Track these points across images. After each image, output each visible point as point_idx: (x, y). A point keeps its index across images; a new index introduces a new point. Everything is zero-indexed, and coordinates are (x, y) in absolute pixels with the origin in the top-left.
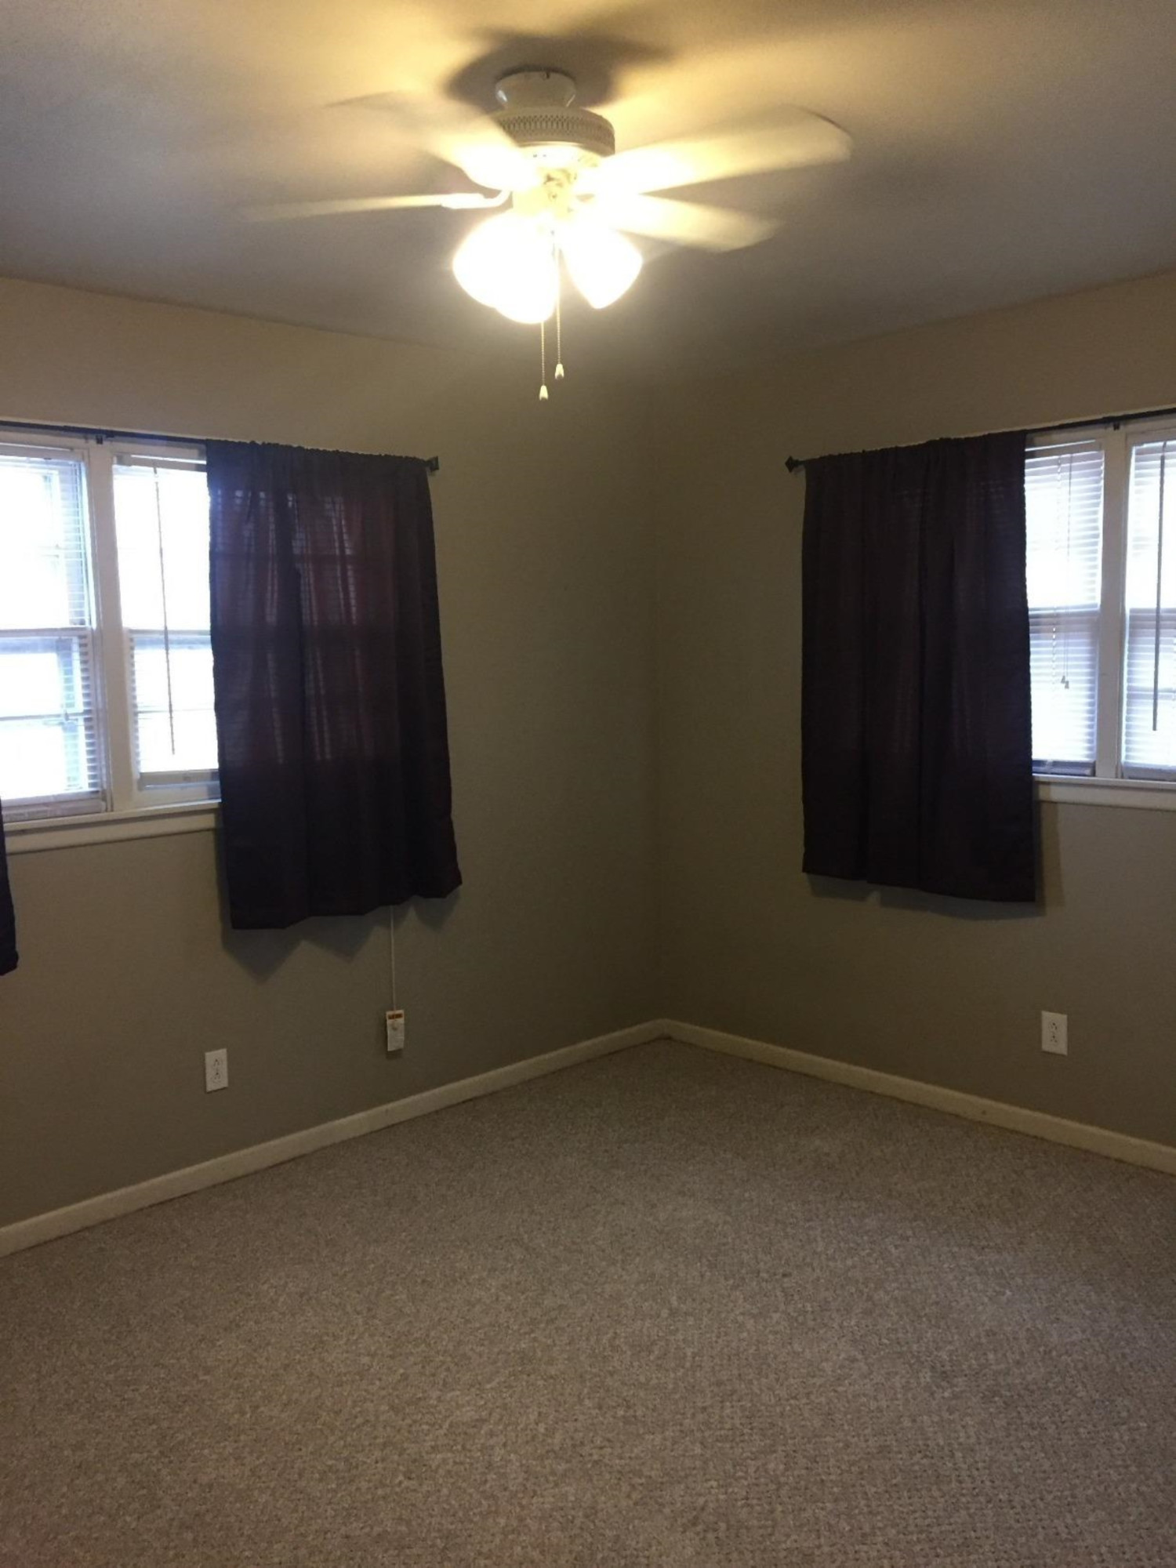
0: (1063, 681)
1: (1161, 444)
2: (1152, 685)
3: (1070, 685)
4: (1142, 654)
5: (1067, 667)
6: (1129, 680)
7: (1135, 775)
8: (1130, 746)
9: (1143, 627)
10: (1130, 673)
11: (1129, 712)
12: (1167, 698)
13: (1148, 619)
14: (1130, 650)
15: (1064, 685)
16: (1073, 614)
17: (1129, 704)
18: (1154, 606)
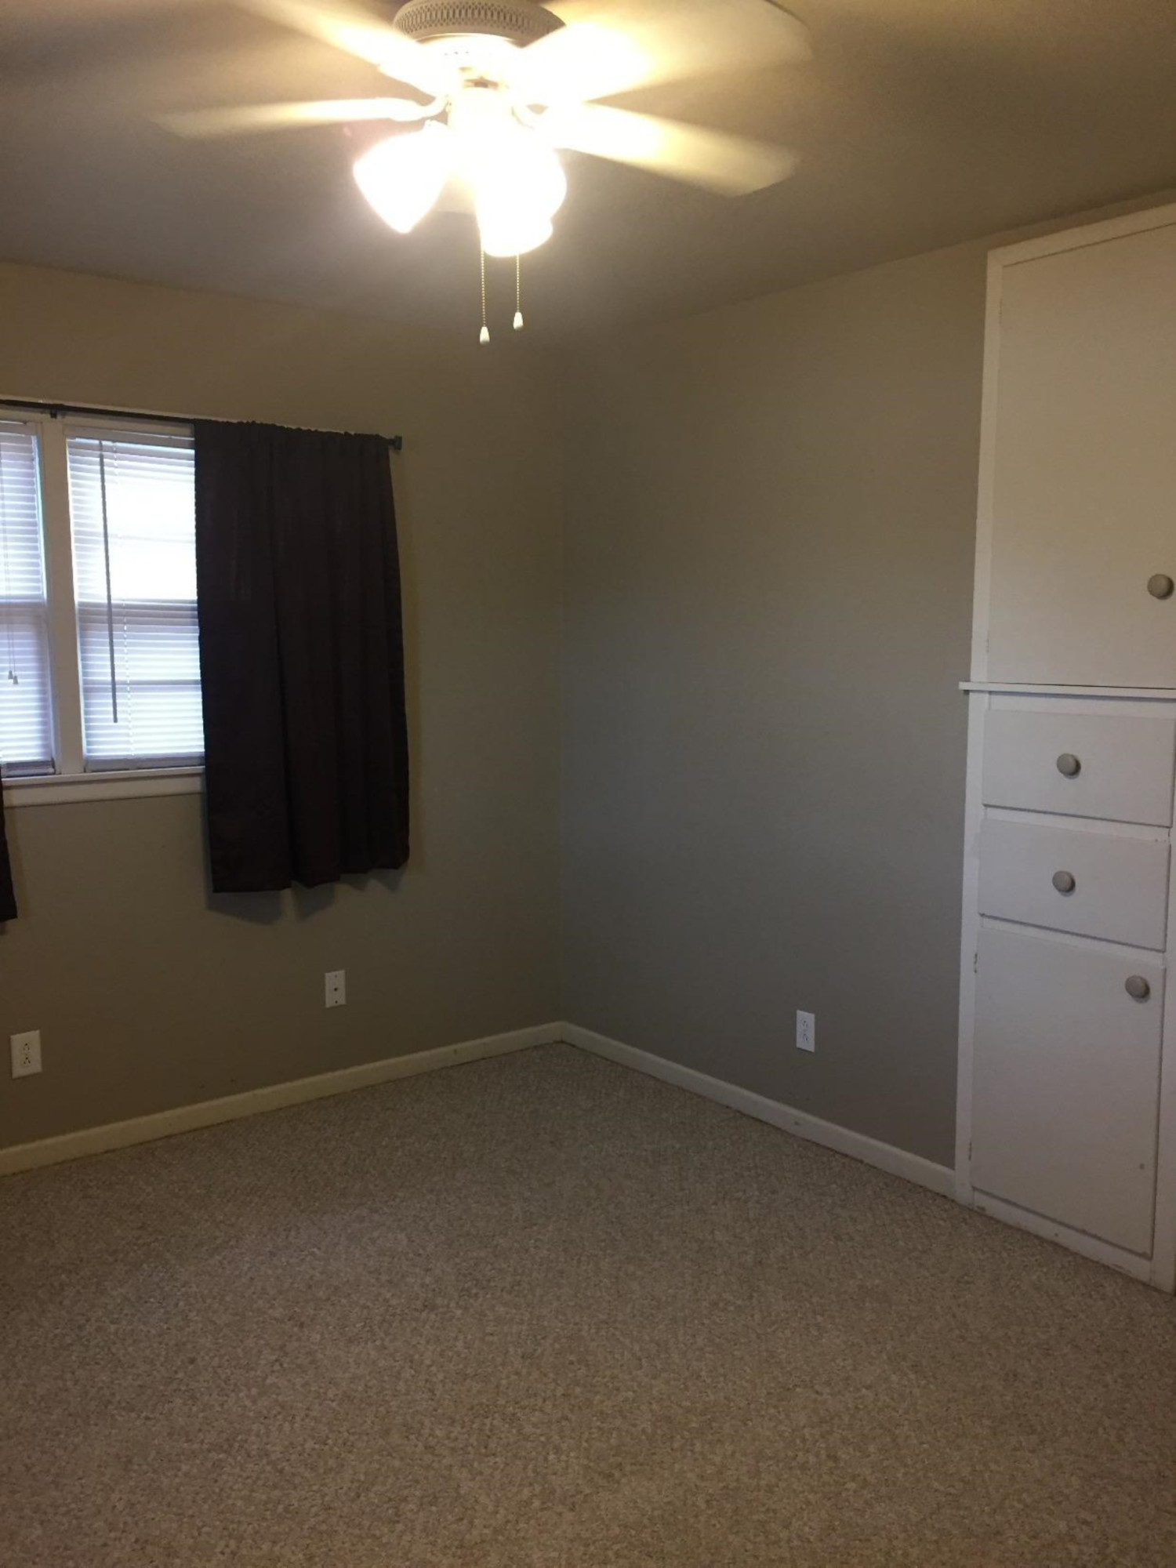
0: (11, 676)
1: (96, 442)
2: (109, 678)
3: (19, 680)
4: (94, 647)
5: (14, 661)
6: (85, 674)
7: (99, 768)
8: (91, 739)
9: (95, 621)
10: (84, 667)
11: (87, 705)
12: (125, 690)
13: (100, 613)
14: (83, 644)
15: (12, 681)
16: (17, 605)
17: (86, 698)
18: (105, 601)
